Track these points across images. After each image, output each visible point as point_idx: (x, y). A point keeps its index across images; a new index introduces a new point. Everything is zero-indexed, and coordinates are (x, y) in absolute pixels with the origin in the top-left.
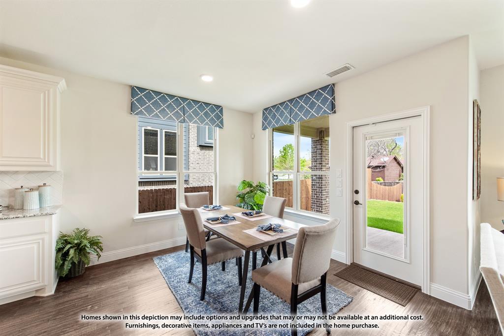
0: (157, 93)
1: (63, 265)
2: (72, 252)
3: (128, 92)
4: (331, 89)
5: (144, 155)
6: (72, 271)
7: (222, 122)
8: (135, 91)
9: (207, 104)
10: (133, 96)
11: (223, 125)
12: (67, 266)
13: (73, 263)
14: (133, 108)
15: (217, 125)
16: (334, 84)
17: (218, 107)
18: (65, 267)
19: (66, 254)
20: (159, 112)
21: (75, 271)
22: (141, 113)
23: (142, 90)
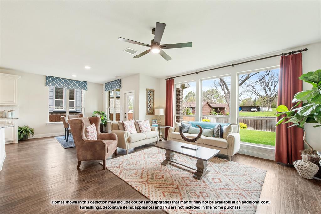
0: (57, 78)
1: (20, 135)
2: (24, 131)
3: (45, 78)
4: (120, 80)
5: (55, 99)
6: (23, 138)
7: (87, 88)
8: (47, 77)
9: (80, 81)
10: (47, 79)
11: (87, 89)
12: (22, 136)
13: (24, 135)
14: (47, 84)
15: (85, 89)
16: (121, 79)
17: (85, 82)
18: (21, 136)
19: (22, 132)
20: (58, 85)
21: (24, 139)
22: (50, 85)
23: (50, 77)
